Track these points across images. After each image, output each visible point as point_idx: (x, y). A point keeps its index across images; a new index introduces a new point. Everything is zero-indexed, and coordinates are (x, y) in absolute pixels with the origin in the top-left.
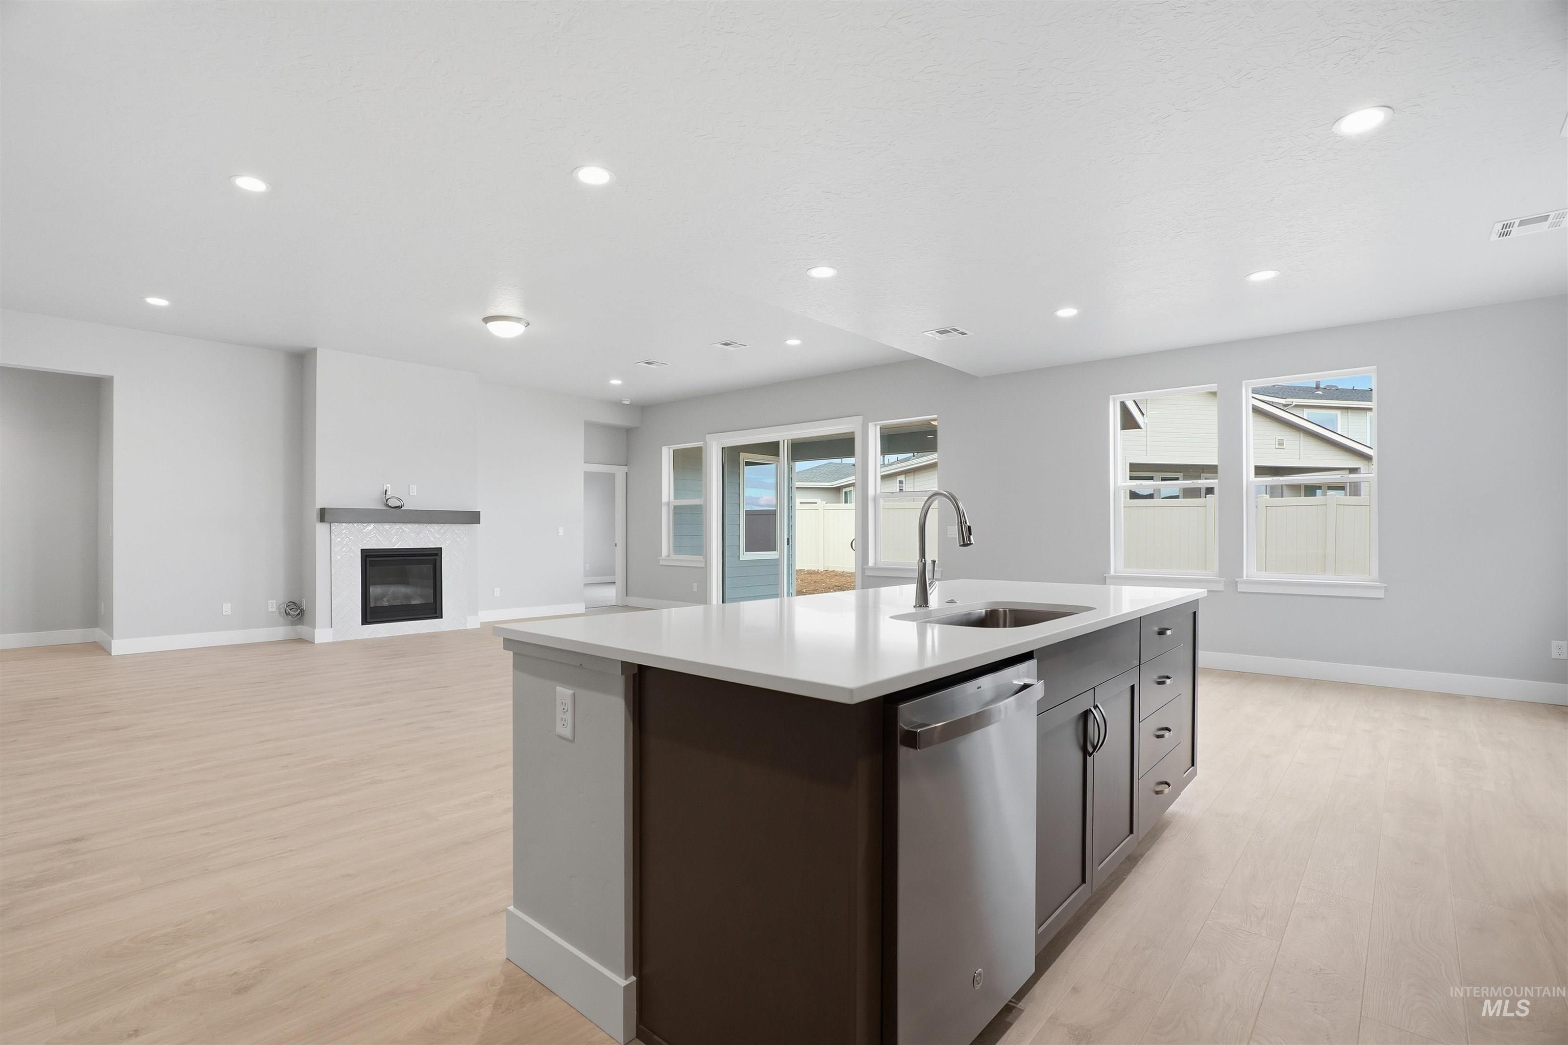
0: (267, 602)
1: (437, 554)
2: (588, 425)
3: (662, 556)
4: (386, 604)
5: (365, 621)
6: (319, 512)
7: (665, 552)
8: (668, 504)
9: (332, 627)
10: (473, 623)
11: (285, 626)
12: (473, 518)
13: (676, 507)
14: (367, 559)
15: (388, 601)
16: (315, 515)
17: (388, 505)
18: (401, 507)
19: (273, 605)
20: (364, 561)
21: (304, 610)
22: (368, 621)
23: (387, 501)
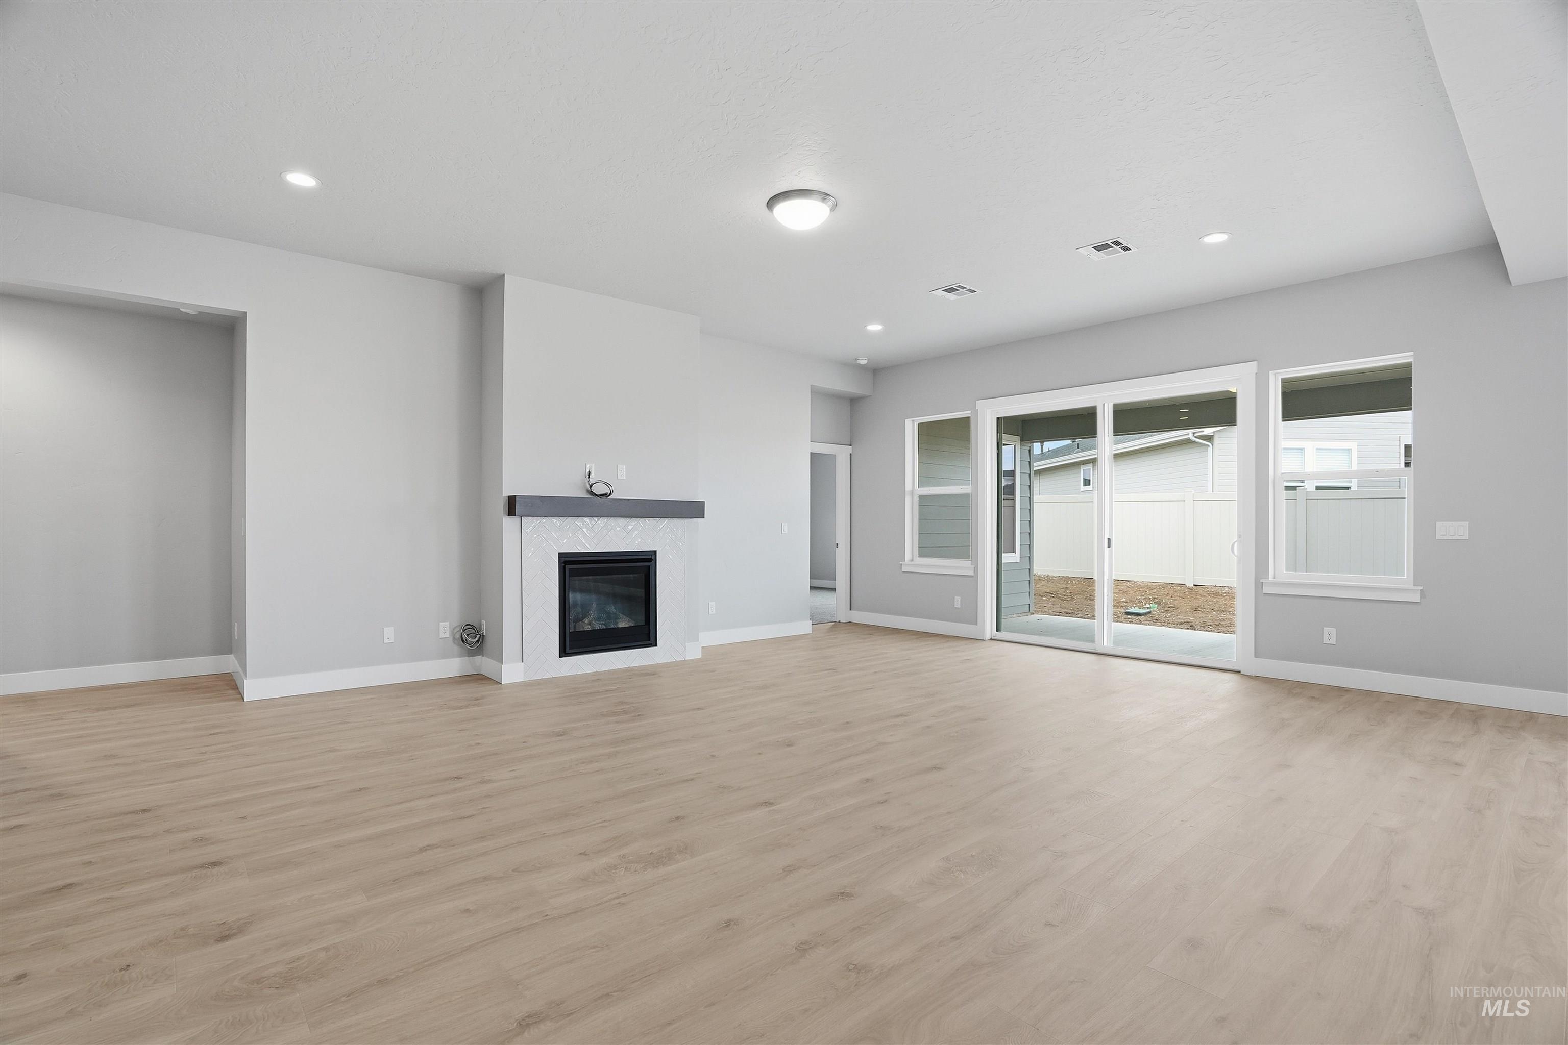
0: (439, 624)
1: (651, 559)
2: (816, 392)
3: (905, 561)
4: (588, 628)
5: (564, 652)
6: (507, 502)
7: (908, 556)
8: (912, 492)
9: (523, 662)
10: (693, 653)
11: (461, 657)
12: (694, 510)
13: (921, 497)
14: (566, 566)
15: (590, 624)
16: (501, 506)
17: (591, 493)
18: (609, 496)
19: (446, 630)
20: (562, 571)
21: (483, 636)
22: (567, 652)
23: (591, 486)
